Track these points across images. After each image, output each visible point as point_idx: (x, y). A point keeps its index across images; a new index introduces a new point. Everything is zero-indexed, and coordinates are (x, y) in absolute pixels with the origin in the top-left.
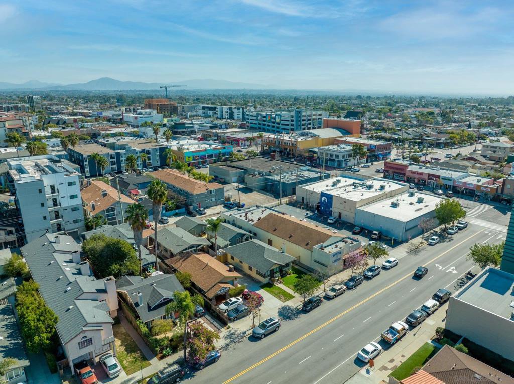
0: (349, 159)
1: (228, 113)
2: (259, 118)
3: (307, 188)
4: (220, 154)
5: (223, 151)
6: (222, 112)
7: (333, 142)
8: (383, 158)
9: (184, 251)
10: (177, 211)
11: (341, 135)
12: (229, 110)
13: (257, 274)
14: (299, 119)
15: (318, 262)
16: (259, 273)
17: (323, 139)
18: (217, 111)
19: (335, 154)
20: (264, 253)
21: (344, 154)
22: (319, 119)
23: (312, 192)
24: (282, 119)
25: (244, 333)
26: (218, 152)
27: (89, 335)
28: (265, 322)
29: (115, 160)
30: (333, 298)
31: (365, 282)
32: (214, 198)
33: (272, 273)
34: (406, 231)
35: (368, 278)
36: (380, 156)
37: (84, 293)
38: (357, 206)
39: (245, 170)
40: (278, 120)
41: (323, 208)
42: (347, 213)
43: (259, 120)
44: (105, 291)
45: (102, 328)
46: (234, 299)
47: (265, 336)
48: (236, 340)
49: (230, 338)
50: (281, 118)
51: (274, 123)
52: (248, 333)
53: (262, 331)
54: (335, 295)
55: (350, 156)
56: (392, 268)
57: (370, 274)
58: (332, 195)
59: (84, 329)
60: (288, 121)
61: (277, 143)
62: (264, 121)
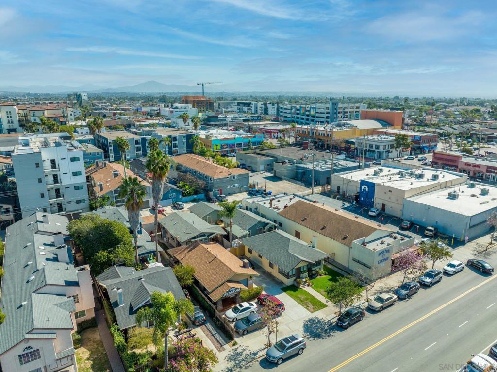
0: (391, 150)
1: (263, 109)
2: (293, 110)
3: (344, 176)
4: (249, 143)
5: (252, 140)
6: (257, 108)
7: (373, 132)
8: (429, 151)
9: (192, 240)
10: (195, 196)
11: (381, 127)
12: (263, 106)
13: (279, 272)
14: (335, 111)
15: (358, 262)
16: (281, 272)
17: (361, 130)
18: (252, 107)
19: (374, 144)
20: (288, 246)
21: (385, 144)
22: (356, 112)
23: (350, 181)
24: (317, 111)
25: (255, 354)
26: (247, 141)
27: (35, 345)
28: (284, 340)
29: (140, 145)
30: (379, 311)
31: (421, 291)
32: (237, 185)
33: (298, 273)
34: (470, 227)
35: (425, 286)
36: (425, 148)
37: (47, 285)
38: (405, 197)
39: (274, 157)
40: (312, 113)
41: (362, 199)
42: (393, 205)
43: (293, 114)
44: (76, 284)
45: (54, 336)
46: (245, 305)
47: (284, 361)
48: (243, 363)
49: (235, 360)
50: (315, 110)
51: (308, 115)
52: (260, 354)
53: (278, 354)
54: (382, 307)
55: (392, 146)
56: (456, 273)
57: (428, 280)
58: (374, 184)
59: (27, 336)
60: (324, 113)
61: (311, 133)
62: (298, 114)
